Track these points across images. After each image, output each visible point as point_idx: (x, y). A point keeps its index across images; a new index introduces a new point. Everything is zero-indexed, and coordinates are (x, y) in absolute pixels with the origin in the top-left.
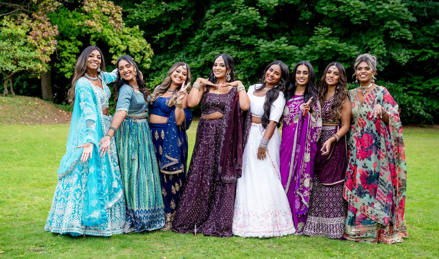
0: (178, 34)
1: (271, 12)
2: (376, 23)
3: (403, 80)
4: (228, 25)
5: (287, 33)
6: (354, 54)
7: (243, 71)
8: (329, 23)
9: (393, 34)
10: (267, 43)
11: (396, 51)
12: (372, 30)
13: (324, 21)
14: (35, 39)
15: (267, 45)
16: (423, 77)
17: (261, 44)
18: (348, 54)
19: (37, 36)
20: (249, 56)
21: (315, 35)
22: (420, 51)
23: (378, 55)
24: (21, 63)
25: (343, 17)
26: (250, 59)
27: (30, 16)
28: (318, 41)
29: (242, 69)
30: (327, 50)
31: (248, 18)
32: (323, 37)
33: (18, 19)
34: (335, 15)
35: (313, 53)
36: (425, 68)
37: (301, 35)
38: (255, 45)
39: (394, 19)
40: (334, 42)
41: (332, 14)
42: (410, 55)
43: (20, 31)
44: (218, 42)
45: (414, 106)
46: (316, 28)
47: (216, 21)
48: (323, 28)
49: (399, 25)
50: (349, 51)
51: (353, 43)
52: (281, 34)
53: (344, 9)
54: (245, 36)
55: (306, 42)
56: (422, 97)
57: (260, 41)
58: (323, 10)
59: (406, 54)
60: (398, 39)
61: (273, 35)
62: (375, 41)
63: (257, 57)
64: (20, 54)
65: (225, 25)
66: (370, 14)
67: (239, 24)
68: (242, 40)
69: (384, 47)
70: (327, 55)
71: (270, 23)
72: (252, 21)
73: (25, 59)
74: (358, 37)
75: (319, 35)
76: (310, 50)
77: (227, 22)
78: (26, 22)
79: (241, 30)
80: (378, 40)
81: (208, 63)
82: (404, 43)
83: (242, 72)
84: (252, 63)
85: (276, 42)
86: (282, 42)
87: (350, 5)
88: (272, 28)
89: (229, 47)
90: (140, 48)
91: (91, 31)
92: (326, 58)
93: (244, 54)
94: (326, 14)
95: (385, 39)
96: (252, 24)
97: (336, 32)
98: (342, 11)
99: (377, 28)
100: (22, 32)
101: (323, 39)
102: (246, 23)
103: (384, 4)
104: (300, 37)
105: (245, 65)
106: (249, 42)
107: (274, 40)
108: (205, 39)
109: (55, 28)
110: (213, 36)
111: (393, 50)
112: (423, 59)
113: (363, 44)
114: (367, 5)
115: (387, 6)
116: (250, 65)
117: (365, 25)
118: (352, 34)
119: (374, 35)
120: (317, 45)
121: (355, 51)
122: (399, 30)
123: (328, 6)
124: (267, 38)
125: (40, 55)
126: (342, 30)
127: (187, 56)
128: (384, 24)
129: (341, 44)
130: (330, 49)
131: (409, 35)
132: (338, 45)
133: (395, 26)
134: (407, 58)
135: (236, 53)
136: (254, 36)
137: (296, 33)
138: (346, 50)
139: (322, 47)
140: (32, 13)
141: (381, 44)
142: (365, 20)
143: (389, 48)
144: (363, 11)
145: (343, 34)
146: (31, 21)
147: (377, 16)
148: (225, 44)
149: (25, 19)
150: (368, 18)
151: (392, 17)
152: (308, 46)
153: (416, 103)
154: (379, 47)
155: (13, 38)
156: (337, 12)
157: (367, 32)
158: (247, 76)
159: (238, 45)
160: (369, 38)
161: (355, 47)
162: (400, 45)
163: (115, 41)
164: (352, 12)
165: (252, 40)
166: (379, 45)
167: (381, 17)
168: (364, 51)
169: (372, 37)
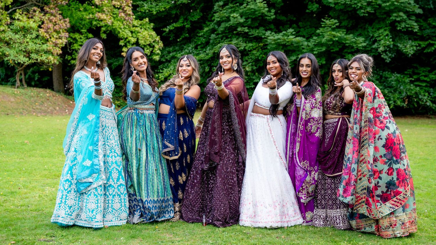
0: (187, 26)
1: (279, 4)
2: (382, 15)
3: (410, 71)
4: (236, 17)
5: (295, 25)
6: (360, 45)
7: (251, 62)
8: (336, 15)
9: (399, 25)
10: (275, 35)
11: (403, 42)
12: (379, 22)
13: (331, 13)
14: (47, 32)
15: (274, 37)
16: (429, 69)
17: (268, 36)
18: (354, 45)
19: (48, 29)
20: (256, 48)
21: (322, 27)
22: (427, 43)
23: (384, 46)
24: (33, 56)
25: (350, 9)
26: (258, 51)
27: (42, 10)
28: (325, 32)
29: (250, 61)
30: (334, 42)
31: (255, 11)
32: (330, 29)
33: (31, 13)
34: (342, 7)
35: (320, 44)
36: (431, 60)
37: (308, 27)
38: (263, 37)
39: (400, 11)
40: (341, 34)
41: (339, 6)
42: (416, 46)
43: (32, 24)
44: (226, 34)
45: (420, 97)
46: (323, 20)
47: (224, 13)
48: (330, 20)
49: (405, 17)
50: (355, 43)
51: (360, 35)
52: (288, 26)
53: (351, 1)
54: (253, 28)
55: (313, 34)
56: (429, 88)
57: (268, 33)
58: (330, 3)
59: (412, 46)
60: (404, 31)
61: (281, 27)
62: (382, 33)
63: (265, 49)
64: (31, 46)
65: (233, 17)
66: (376, 6)
67: (247, 17)
68: (250, 32)
69: (391, 38)
70: (334, 46)
71: (278, 15)
72: (259, 13)
73: (37, 52)
74: (365, 29)
75: (326, 27)
76: (317, 41)
77: (235, 15)
78: (38, 15)
79: (249, 23)
80: (385, 32)
81: (216, 54)
82: (410, 34)
83: (251, 64)
84: (260, 55)
85: (284, 34)
86: (289, 34)
88: (279, 20)
89: (238, 39)
90: (150, 40)
91: (102, 24)
92: (333, 49)
93: (252, 46)
94: (333, 6)
95: (391, 31)
96: (259, 16)
97: (343, 24)
98: (349, 3)
99: (384, 20)
100: (34, 25)
101: (330, 31)
102: (254, 15)
104: (308, 28)
105: (253, 57)
106: (256, 34)
107: (281, 32)
108: (213, 31)
109: (66, 21)
110: (221, 29)
111: (399, 42)
112: (429, 51)
113: (369, 36)
116: (258, 57)
117: (372, 17)
118: (359, 27)
119: (380, 27)
120: (324, 37)
121: (361, 43)
122: (405, 22)
124: (275, 30)
125: (51, 48)
126: (349, 22)
127: (196, 48)
128: (390, 16)
129: (348, 36)
130: (337, 41)
131: (415, 27)
132: (345, 37)
133: (401, 18)
134: (413, 50)
135: (244, 45)
136: (262, 28)
137: (303, 25)
138: (353, 42)
139: (329, 39)
140: (44, 7)
141: (387, 35)
142: (372, 12)
143: (396, 40)
144: (369, 4)
145: (349, 26)
146: (43, 14)
147: (384, 8)
148: (233, 36)
149: (37, 12)
150: (375, 10)
151: (398, 9)
152: (315, 38)
153: (422, 94)
154: (385, 38)
155: (25, 30)
156: (343, 4)
157: (374, 24)
158: (255, 68)
159: (246, 37)
160: (376, 30)
161: (361, 39)
162: (406, 37)
163: (125, 33)
164: (358, 4)
165: (260, 32)
166: (385, 36)
167: (388, 9)
168: (370, 43)
169: (378, 29)
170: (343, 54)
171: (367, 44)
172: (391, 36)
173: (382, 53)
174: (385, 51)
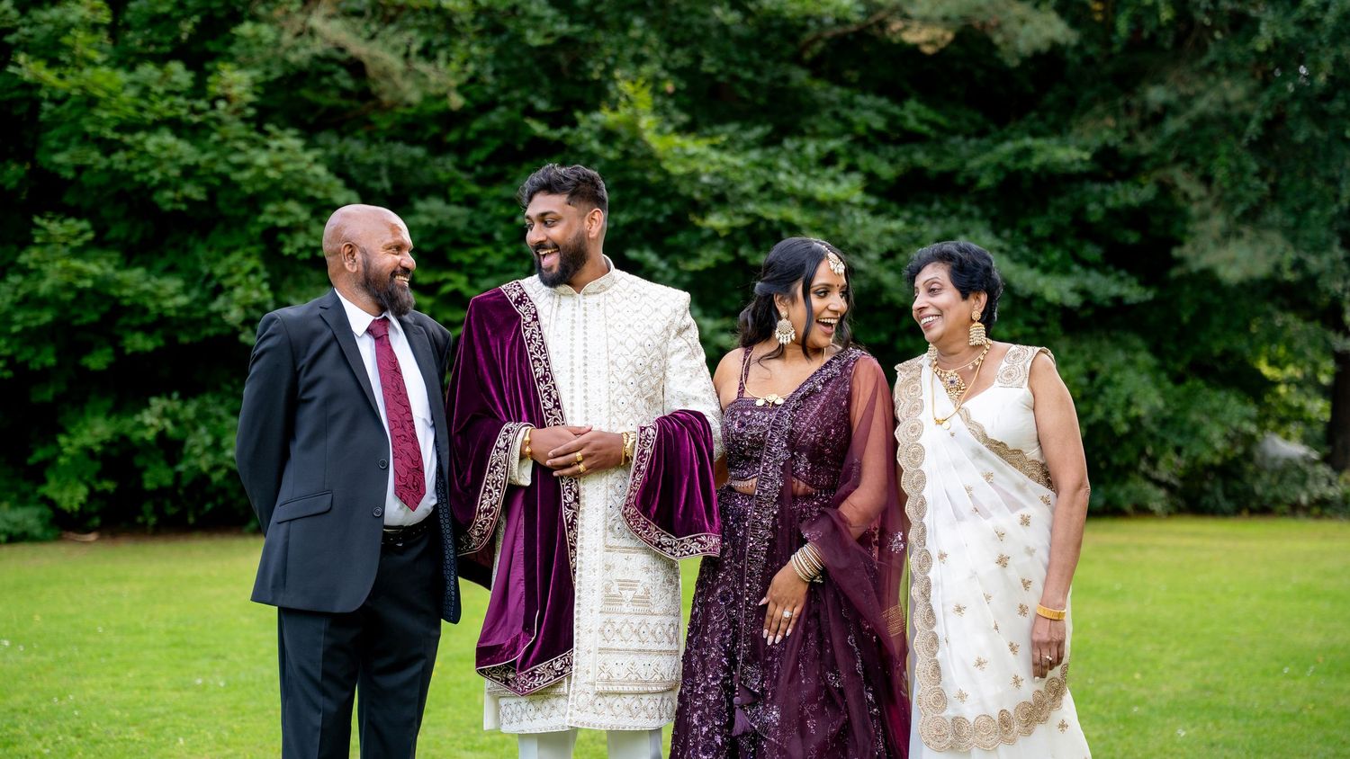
2: (236, 207)
6: (169, 303)
8: (84, 205)
9: (288, 241)
12: (228, 231)
13: (69, 199)
18: (151, 305)
21: (36, 245)
23: (245, 307)
25: (128, 187)
28: (46, 262)
30: (81, 293)
32: (65, 250)
34: (104, 179)
35: (30, 301)
39: (288, 195)
40: (102, 267)
41: (92, 176)
46: (37, 220)
48: (61, 221)
49: (305, 215)
50: (154, 296)
51: (171, 270)
53: (129, 161)
55: (9, 264)
58: (60, 165)
62: (238, 264)
66: (213, 181)
69: (265, 280)
70: (83, 307)
74: (185, 249)
75: (49, 243)
76: (21, 292)
80: (247, 261)
87: (143, 153)
92: (79, 316)
94: (70, 175)
95: (266, 258)
98: (122, 167)
99: (242, 223)
101: (64, 257)
103: (253, 152)
113: (200, 273)
114: (204, 151)
115: (262, 159)
118: (168, 242)
119: (232, 244)
120: (44, 278)
121: (173, 296)
122: (305, 228)
123: (74, 149)
126: (133, 227)
128: (260, 212)
130: (94, 291)
132: (119, 275)
133: (292, 219)
138: (146, 292)
139: (62, 283)
141: (254, 271)
142: (200, 197)
143: (282, 286)
144: (189, 172)
145: (135, 239)
147: (236, 186)
150: (209, 194)
151: (281, 191)
152: (15, 279)
154: (247, 281)
156: (106, 171)
157: (213, 234)
160: (220, 255)
161: (172, 284)
164: (152, 173)
166: (247, 275)
167: (249, 190)
168: (205, 296)
169: (228, 251)
170: (117, 332)
171: (196, 300)
172: (264, 275)
173: (240, 328)
174: (250, 322)
